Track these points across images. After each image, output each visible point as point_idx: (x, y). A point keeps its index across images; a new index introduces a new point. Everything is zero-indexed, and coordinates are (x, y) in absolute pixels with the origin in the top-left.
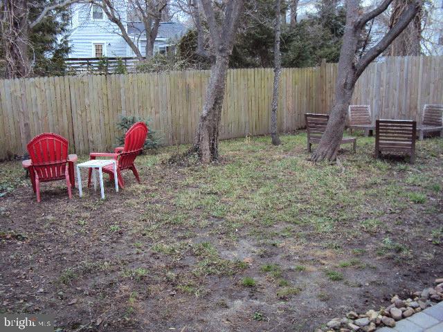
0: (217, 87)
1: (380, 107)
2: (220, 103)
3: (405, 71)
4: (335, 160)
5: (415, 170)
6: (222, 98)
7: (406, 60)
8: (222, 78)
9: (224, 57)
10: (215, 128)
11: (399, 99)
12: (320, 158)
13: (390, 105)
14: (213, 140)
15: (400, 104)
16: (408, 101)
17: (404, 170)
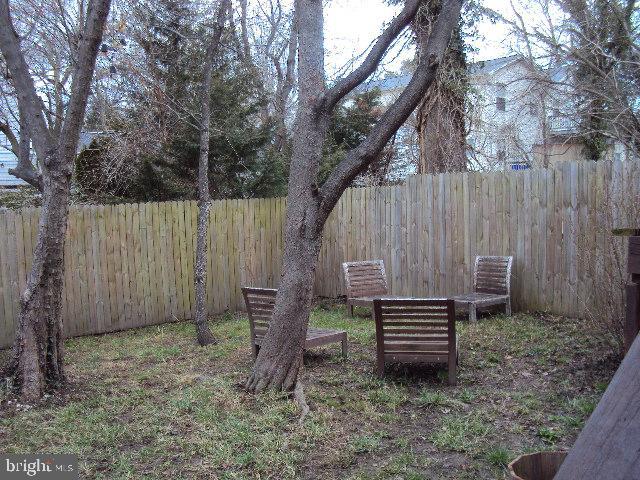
0: (47, 241)
1: (403, 261)
2: (56, 274)
3: (440, 199)
4: (293, 387)
5: (457, 402)
6: (58, 263)
7: (441, 180)
8: (56, 223)
9: (57, 179)
10: (49, 326)
11: (434, 247)
12: (261, 384)
13: (420, 257)
14: (50, 349)
15: (435, 255)
16: (449, 250)
17: (434, 405)
